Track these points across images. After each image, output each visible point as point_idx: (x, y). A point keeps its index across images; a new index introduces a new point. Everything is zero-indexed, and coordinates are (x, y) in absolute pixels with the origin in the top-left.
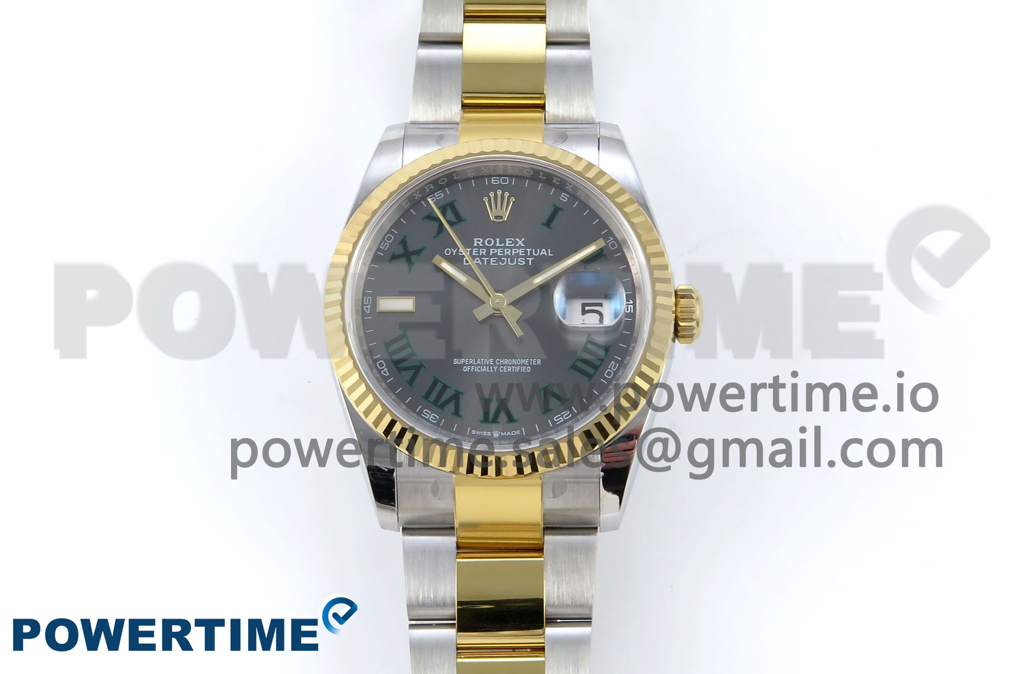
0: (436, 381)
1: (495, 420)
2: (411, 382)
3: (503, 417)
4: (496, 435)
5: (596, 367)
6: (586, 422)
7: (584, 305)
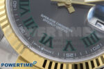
0: (31, 19)
1: (45, 43)
2: (22, 14)
3: (48, 44)
4: (42, 49)
5: (91, 44)
6: (78, 61)
7: (98, 21)
